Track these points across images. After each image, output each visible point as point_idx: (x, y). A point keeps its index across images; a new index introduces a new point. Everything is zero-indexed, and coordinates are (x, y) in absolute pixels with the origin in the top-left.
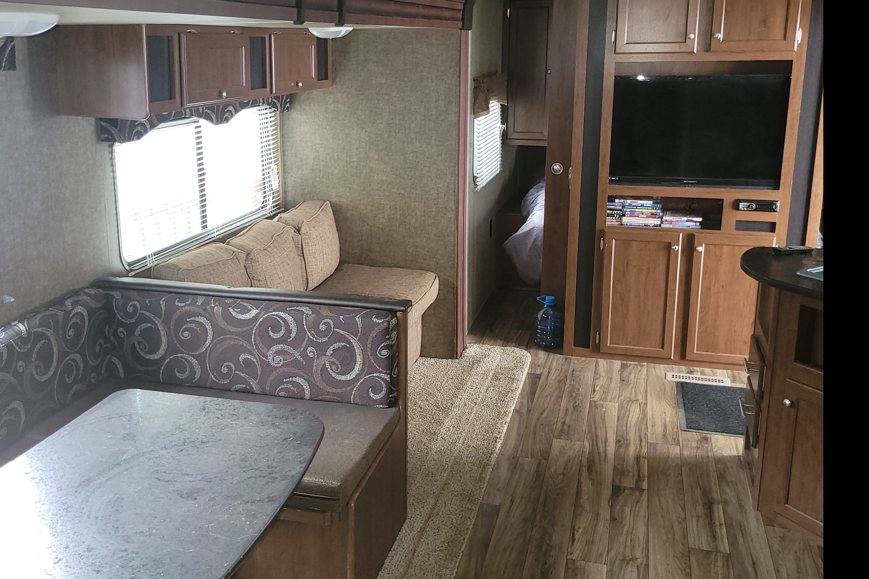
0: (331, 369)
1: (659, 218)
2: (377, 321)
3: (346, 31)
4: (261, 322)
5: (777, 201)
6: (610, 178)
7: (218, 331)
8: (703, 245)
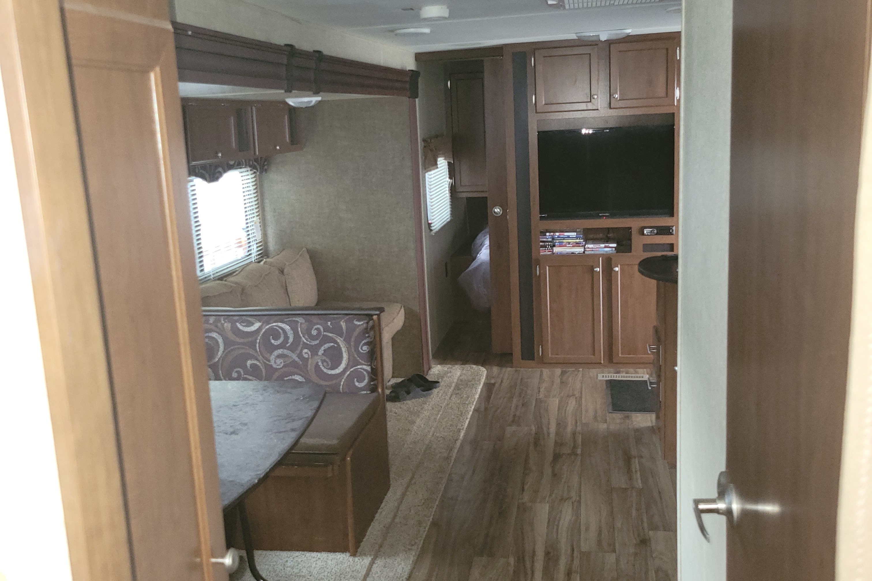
0: (323, 366)
1: (582, 246)
2: (359, 323)
3: (316, 101)
4: (264, 333)
5: (673, 226)
6: (540, 216)
7: (227, 343)
8: (619, 266)
